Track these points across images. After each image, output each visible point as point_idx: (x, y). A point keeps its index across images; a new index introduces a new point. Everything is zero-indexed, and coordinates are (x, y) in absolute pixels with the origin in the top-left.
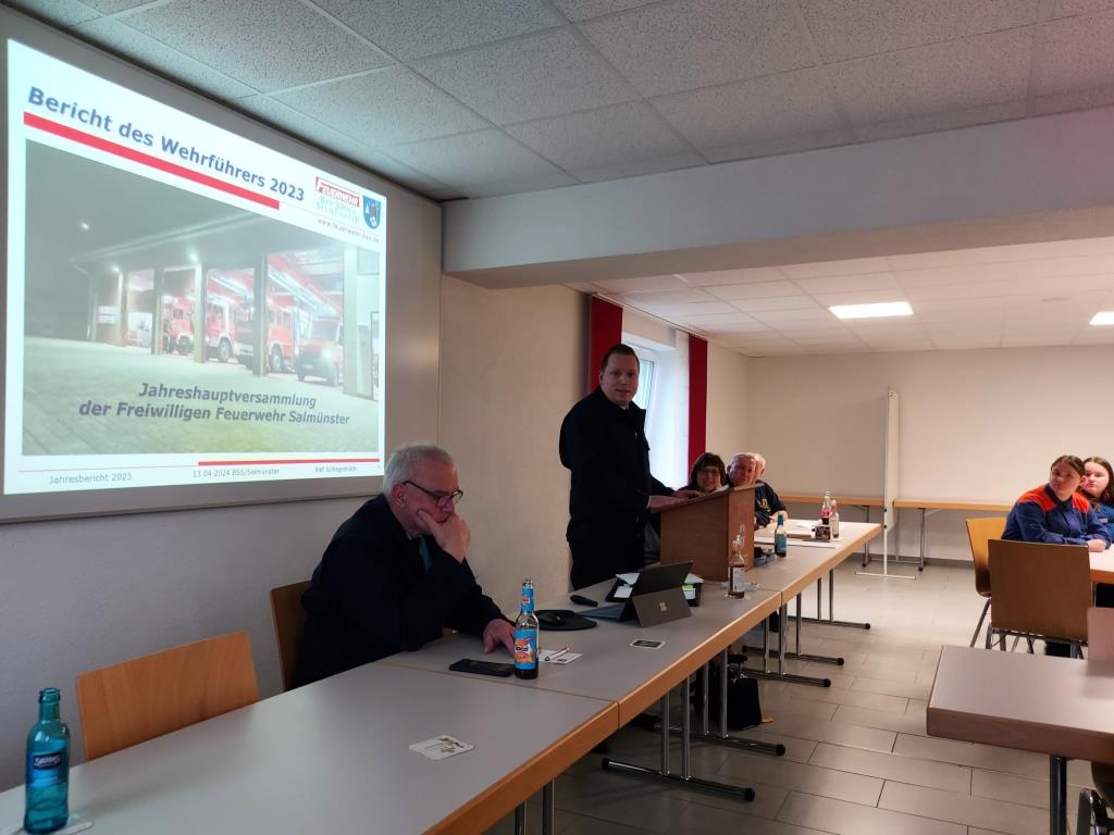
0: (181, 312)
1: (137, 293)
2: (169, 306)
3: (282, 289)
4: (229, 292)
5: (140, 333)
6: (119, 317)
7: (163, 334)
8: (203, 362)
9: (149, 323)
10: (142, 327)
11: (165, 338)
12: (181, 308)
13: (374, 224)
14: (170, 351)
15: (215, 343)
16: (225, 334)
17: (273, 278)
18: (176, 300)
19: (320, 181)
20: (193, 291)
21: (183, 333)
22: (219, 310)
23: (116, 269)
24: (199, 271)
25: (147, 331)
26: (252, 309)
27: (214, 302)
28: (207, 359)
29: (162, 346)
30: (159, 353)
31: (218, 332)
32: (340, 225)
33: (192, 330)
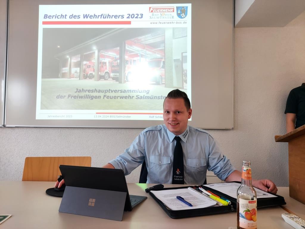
0: (90, 66)
1: (74, 62)
2: (85, 65)
3: (132, 52)
4: (108, 57)
5: (75, 74)
6: (68, 71)
7: (83, 73)
8: (98, 81)
9: (78, 71)
10: (76, 72)
11: (84, 74)
12: (90, 64)
14: (86, 78)
15: (103, 74)
16: (107, 71)
17: (128, 49)
18: (88, 62)
19: (151, 8)
20: (94, 59)
21: (90, 72)
22: (105, 63)
23: (68, 57)
24: (96, 52)
25: (78, 73)
26: (119, 61)
27: (102, 61)
28: (100, 80)
29: (83, 77)
30: (82, 79)
31: (104, 70)
32: (161, 22)
33: (94, 71)
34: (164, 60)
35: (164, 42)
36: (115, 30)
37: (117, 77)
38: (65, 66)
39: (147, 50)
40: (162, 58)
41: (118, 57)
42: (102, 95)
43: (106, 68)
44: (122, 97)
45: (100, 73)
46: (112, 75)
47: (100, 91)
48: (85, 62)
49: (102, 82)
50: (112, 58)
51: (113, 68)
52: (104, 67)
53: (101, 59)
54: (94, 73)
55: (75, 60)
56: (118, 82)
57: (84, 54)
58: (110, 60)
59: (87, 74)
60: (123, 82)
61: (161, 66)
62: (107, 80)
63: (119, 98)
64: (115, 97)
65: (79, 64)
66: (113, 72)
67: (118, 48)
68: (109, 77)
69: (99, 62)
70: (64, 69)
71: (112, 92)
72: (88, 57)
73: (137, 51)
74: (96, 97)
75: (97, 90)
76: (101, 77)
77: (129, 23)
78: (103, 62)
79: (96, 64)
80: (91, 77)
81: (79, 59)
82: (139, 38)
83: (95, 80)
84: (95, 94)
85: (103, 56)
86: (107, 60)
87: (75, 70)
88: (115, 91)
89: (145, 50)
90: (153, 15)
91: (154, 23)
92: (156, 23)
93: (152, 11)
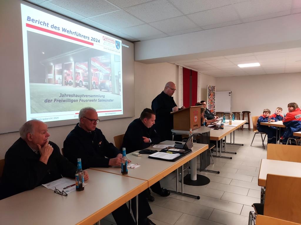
0: (69, 74)
1: (57, 70)
2: (66, 73)
3: (95, 67)
4: (81, 68)
5: (59, 80)
6: (53, 77)
8: (75, 87)
9: (61, 78)
10: (59, 79)
11: (65, 81)
12: (69, 73)
13: (118, 48)
14: (67, 85)
15: (78, 82)
16: (81, 80)
17: (93, 64)
18: (68, 71)
19: (104, 37)
20: (72, 69)
21: (70, 80)
22: (79, 73)
23: (52, 64)
24: (73, 63)
25: (61, 80)
26: (88, 73)
27: (77, 71)
28: (76, 86)
29: (65, 84)
30: (64, 86)
31: (79, 79)
32: (109, 49)
33: (72, 79)
34: (111, 75)
35: (110, 63)
36: (84, 47)
37: (87, 85)
38: (50, 72)
39: (102, 67)
40: (110, 74)
41: (87, 69)
42: (78, 98)
43: (80, 78)
44: (90, 101)
45: (76, 81)
46: (84, 83)
47: (77, 96)
48: (65, 71)
49: (78, 88)
50: (84, 70)
51: (84, 78)
52: (79, 76)
53: (76, 70)
54: (72, 81)
55: (57, 68)
56: (88, 89)
57: (65, 64)
58: (82, 71)
59: (68, 81)
60: (91, 89)
61: (110, 79)
62: (81, 87)
63: (89, 101)
64: (87, 101)
65: (61, 72)
66: (85, 80)
67: (87, 63)
68: (83, 85)
69: (76, 73)
70: (49, 75)
71: (85, 97)
72: (68, 67)
73: (97, 66)
74: (75, 101)
75: (75, 95)
76: (77, 85)
77: (92, 44)
78: (78, 73)
79: (73, 73)
80: (71, 84)
81: (61, 68)
82: (98, 57)
83: (73, 87)
84: (74, 98)
85: (78, 68)
86: (80, 71)
87: (58, 77)
88: (87, 96)
89: (101, 67)
90: (105, 42)
91: (105, 48)
92: (107, 49)
93: (104, 40)
